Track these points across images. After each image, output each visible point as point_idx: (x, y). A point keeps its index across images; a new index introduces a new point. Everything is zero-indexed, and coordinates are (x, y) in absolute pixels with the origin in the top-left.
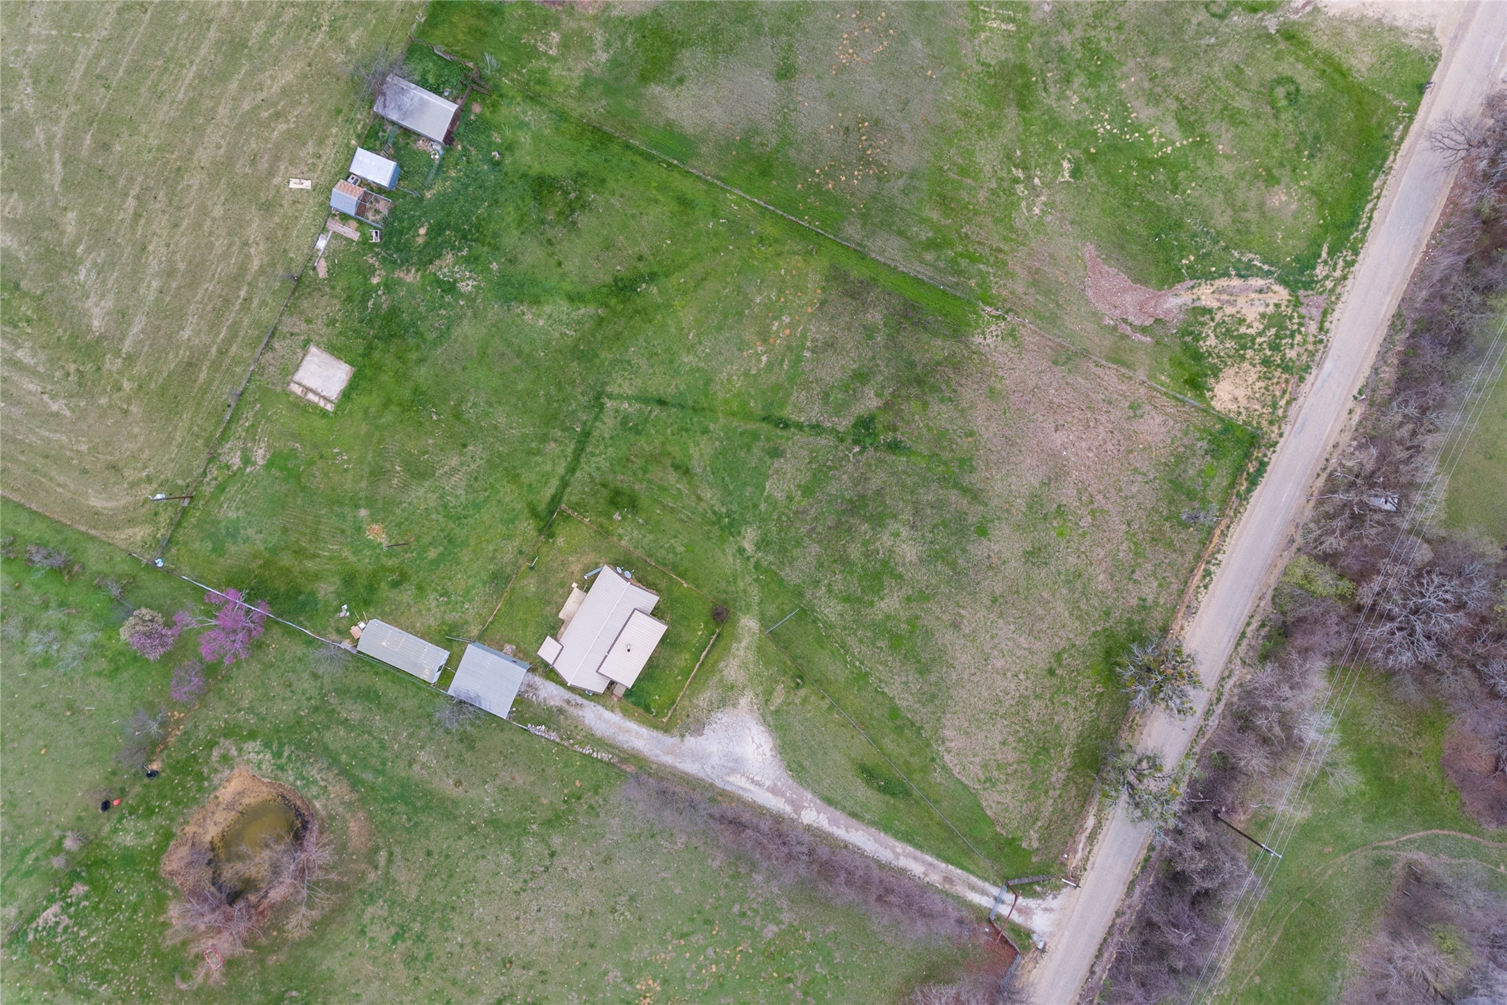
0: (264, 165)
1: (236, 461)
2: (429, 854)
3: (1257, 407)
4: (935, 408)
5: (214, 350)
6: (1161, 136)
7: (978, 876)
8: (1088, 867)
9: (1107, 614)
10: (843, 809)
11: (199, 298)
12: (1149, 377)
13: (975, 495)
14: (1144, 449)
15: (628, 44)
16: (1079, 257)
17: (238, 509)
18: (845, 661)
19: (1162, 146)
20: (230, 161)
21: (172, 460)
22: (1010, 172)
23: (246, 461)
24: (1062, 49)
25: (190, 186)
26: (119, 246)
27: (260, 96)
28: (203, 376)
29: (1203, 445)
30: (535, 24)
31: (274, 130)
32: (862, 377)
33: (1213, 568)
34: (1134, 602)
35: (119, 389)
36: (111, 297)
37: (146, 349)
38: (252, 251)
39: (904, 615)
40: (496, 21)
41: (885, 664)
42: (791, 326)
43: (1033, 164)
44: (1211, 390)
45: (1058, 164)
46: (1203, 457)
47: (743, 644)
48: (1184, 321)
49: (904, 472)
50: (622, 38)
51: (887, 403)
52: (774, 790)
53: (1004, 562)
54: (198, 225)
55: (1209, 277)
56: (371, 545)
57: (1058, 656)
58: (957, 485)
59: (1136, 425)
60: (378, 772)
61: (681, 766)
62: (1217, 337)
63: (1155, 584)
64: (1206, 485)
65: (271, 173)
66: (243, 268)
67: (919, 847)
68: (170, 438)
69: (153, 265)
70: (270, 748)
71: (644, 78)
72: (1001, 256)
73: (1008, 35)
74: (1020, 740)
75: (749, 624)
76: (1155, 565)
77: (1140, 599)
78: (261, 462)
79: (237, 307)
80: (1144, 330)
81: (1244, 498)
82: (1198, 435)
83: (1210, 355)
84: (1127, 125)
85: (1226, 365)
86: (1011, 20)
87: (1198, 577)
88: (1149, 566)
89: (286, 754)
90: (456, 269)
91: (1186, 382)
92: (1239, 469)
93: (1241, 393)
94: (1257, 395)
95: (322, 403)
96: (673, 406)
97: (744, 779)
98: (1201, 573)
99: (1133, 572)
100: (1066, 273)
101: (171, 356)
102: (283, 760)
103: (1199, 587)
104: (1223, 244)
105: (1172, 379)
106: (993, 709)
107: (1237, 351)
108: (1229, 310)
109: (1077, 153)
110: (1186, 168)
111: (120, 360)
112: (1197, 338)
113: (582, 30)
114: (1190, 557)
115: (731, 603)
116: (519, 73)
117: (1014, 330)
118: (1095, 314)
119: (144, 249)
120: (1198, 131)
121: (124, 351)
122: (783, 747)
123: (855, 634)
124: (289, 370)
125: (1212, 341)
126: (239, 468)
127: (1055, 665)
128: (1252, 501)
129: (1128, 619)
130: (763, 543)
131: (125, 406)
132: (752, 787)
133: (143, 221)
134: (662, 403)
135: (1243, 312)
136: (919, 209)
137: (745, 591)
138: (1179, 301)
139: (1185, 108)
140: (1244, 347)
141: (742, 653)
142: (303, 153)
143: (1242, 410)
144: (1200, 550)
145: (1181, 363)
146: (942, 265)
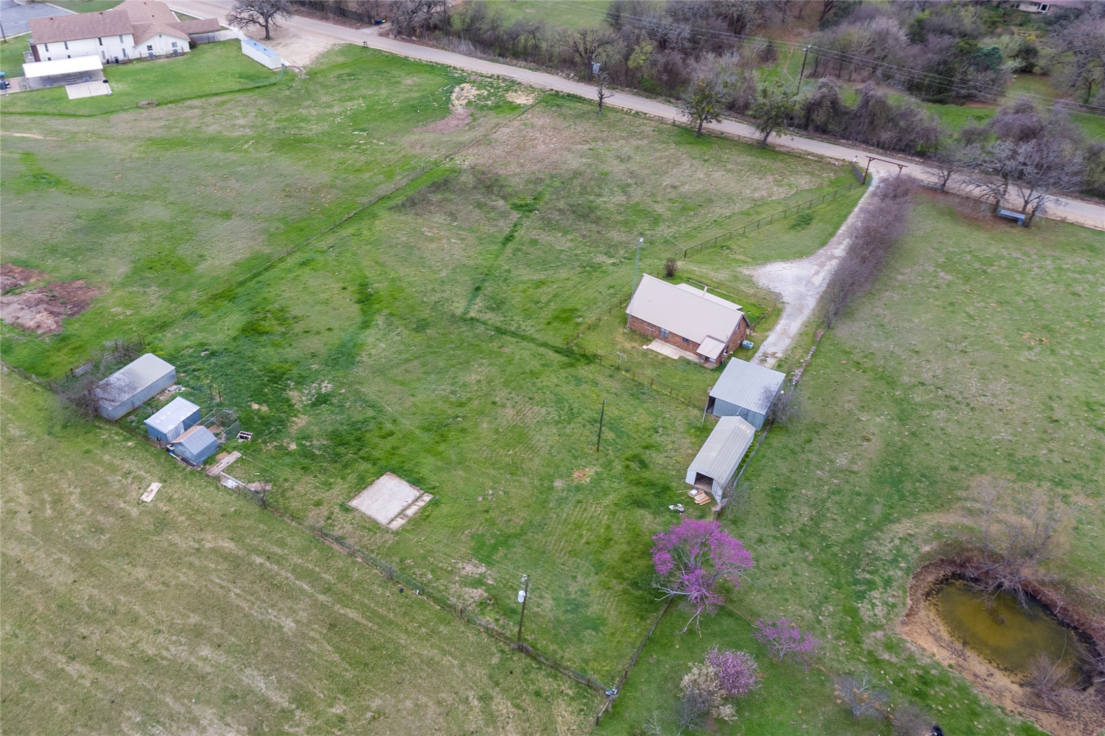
0: (107, 521)
1: (478, 593)
2: (954, 469)
5: (321, 598)
11: (245, 605)
12: (507, 119)
13: (578, 174)
17: (541, 597)
20: (83, 553)
21: (462, 666)
23: (478, 582)
25: (91, 597)
26: (128, 691)
28: (352, 614)
29: (554, 108)
30: (95, 318)
32: (481, 206)
35: (342, 720)
36: (197, 710)
37: (293, 676)
38: (208, 545)
42: (430, 228)
44: (520, 104)
46: (561, 108)
47: (696, 269)
48: (473, 109)
49: (557, 196)
50: (144, 278)
54: (148, 596)
55: (449, 100)
56: (597, 481)
58: (570, 179)
59: (538, 125)
60: (870, 500)
61: (811, 306)
64: (580, 109)
65: (121, 517)
66: (225, 556)
68: (430, 662)
69: (178, 651)
70: (864, 592)
71: (187, 271)
78: (482, 569)
79: (276, 567)
80: (475, 120)
82: (547, 109)
83: (498, 103)
85: (505, 100)
88: (632, 128)
89: (868, 576)
91: (513, 110)
95: (421, 504)
96: (482, 284)
97: (816, 278)
100: (429, 137)
101: (313, 647)
102: (877, 579)
104: (430, 95)
109: (350, 128)
111: (298, 713)
112: (486, 106)
113: (121, 297)
114: (626, 116)
116: (135, 331)
119: (148, 660)
121: (286, 705)
122: (784, 258)
124: (372, 526)
126: (486, 591)
130: (608, 254)
131: (369, 715)
132: (821, 275)
133: (108, 657)
134: (478, 289)
138: (460, 109)
142: (116, 486)
144: (622, 113)
145: (501, 111)
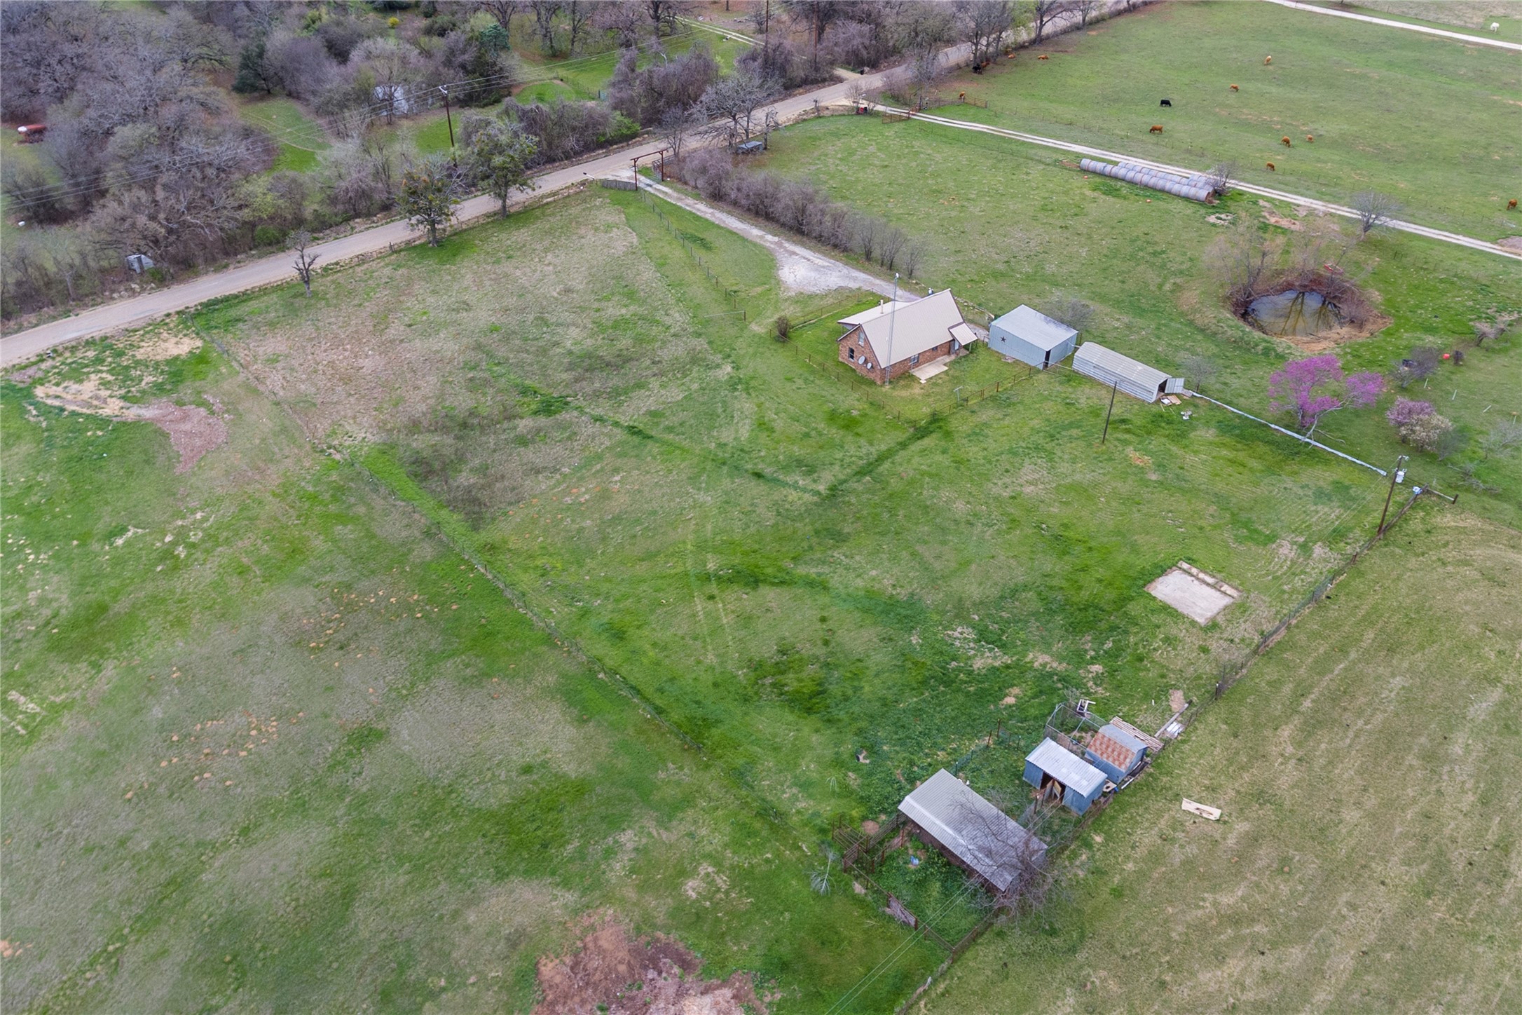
0: (1266, 854)
1: (1319, 550)
3: (165, 335)
11: (1381, 717)
12: (237, 374)
13: (480, 348)
15: (576, 843)
16: (200, 467)
17: (1316, 512)
18: (683, 295)
20: (1330, 880)
21: (1410, 571)
22: (189, 556)
23: (1304, 548)
25: (1404, 864)
27: (1269, 961)
29: (241, 326)
30: (718, 920)
31: (1243, 899)
32: (522, 441)
34: (404, 270)
38: (1290, 750)
39: (610, 304)
40: (785, 950)
41: (649, 287)
42: (566, 494)
43: (156, 553)
44: (190, 353)
45: (128, 544)
46: (250, 321)
47: (772, 320)
48: (155, 399)
50: (581, 854)
51: (509, 420)
52: (794, 254)
54: (1388, 806)
55: (91, 418)
56: (1147, 452)
57: (496, 262)
58: (492, 357)
59: (286, 351)
61: (869, 278)
62: (141, 381)
64: (269, 306)
65: (1253, 840)
66: (1307, 733)
71: (580, 789)
75: (759, 330)
77: (397, 271)
78: (1284, 543)
79: (1316, 691)
80: (204, 403)
82: (238, 333)
83: (162, 373)
85: (158, 363)
88: (371, 282)
90: (972, 652)
91: (207, 363)
92: (228, 307)
93: (167, 344)
94: (155, 340)
95: (1195, 571)
96: (746, 471)
97: (816, 262)
100: (229, 459)
104: (46, 434)
105: (217, 368)
107: (135, 368)
108: (104, 392)
109: (95, 547)
112: (158, 385)
113: (641, 888)
115: (769, 343)
116: (778, 855)
118: (235, 424)
119: (1483, 801)
122: (771, 268)
123: (664, 303)
124: (1238, 610)
125: (149, 379)
126: (1314, 544)
127: (504, 259)
130: (711, 367)
132: (812, 258)
134: (758, 475)
135: (93, 389)
137: (749, 346)
138: (143, 412)
140: (125, 368)
141: (776, 316)
142: (1192, 850)
143: (180, 336)
145: (197, 374)
146: (352, 500)
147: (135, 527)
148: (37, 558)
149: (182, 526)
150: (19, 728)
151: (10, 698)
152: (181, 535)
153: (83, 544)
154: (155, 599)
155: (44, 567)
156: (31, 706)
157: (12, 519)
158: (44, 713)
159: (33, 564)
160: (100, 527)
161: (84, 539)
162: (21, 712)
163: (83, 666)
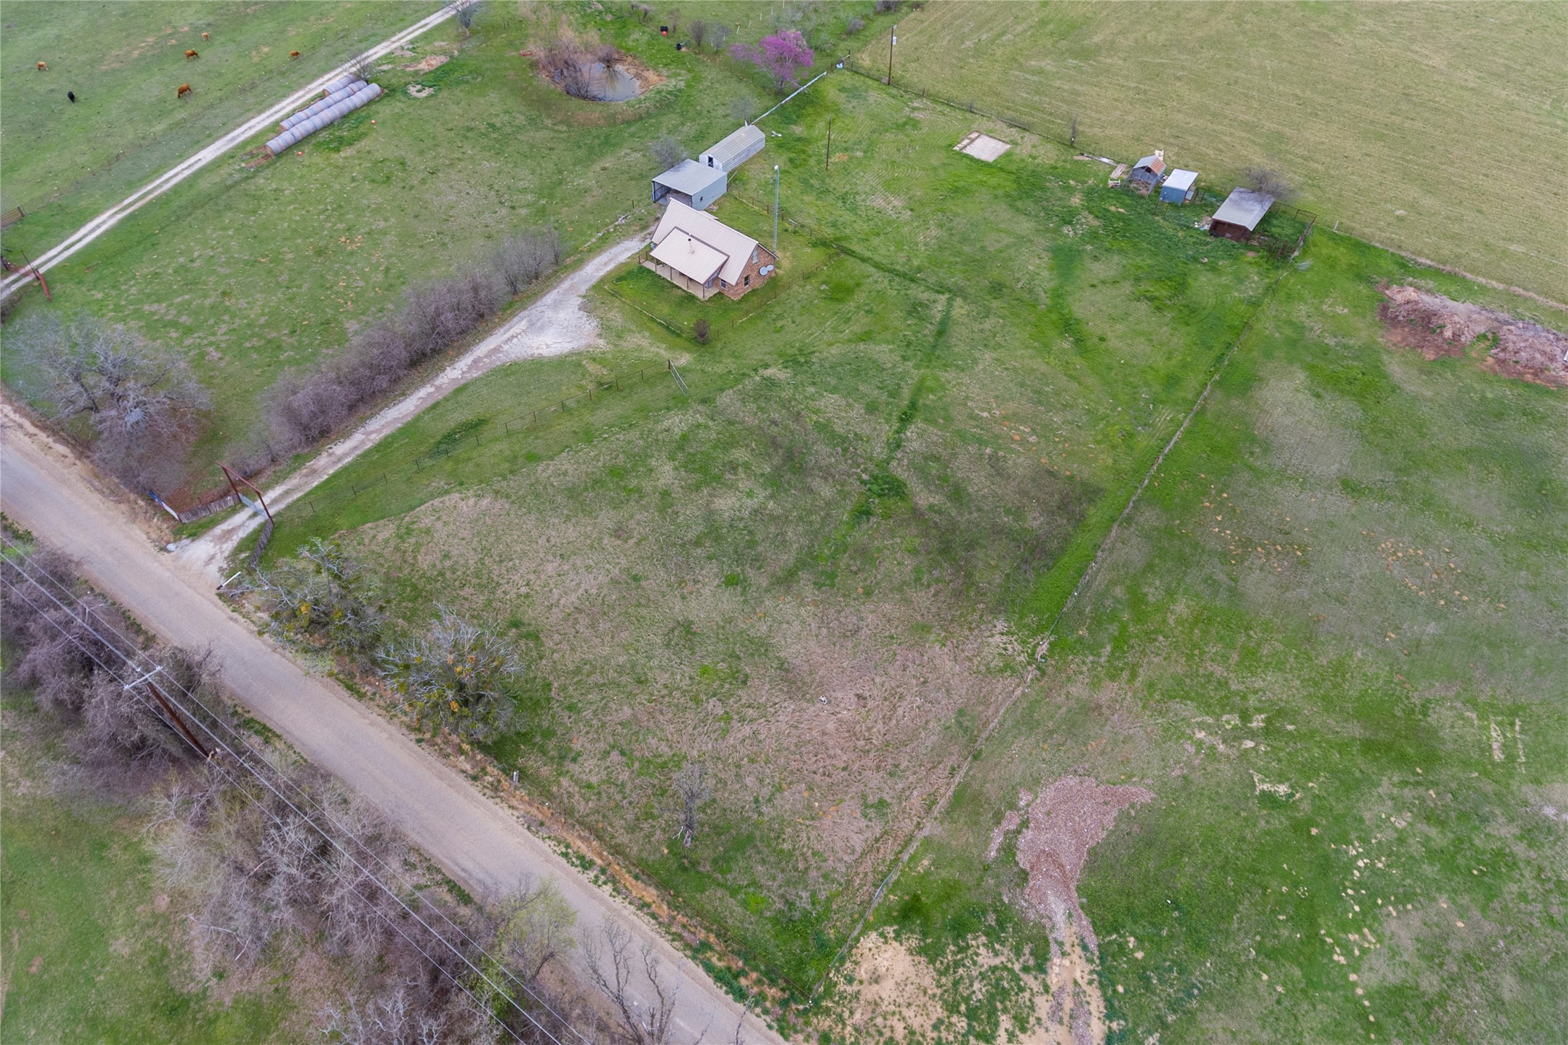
1: (916, 105)
3: (857, 1016)
4: (909, 563)
6: (1363, 950)
7: (298, 500)
8: (235, 615)
9: (571, 708)
10: (446, 399)
12: (928, 841)
13: (786, 581)
14: (810, 807)
15: (1351, 361)
16: (1130, 777)
17: (875, 101)
18: (613, 426)
19: (1347, 949)
22: (1259, 711)
23: (915, 109)
24: (1484, 820)
29: (803, 899)
33: (592, 874)
34: (576, 746)
39: (647, 486)
41: (596, 458)
42: (1024, 442)
43: (1275, 744)
44: (897, 937)
45: (1281, 779)
46: (782, 896)
47: (662, 352)
48: (1024, 920)
49: (828, 515)
50: (1356, 358)
51: (922, 515)
52: (497, 350)
53: (683, 598)
55: (1105, 979)
56: (830, 154)
57: (535, 636)
58: (801, 564)
59: (851, 806)
61: (555, 291)
62: (994, 969)
63: (594, 780)
64: (733, 892)
67: (365, 455)
71: (1311, 368)
72: (1125, 675)
73: (1486, 749)
74: (441, 574)
75: (684, 359)
76: (623, 785)
77: (579, 754)
80: (1009, 849)
81: (698, 951)
82: (822, 896)
83: (961, 950)
84: (1373, 895)
85: (941, 973)
86: (1511, 758)
87: (584, 848)
88: (624, 776)
90: (1085, 226)
91: (916, 898)
92: (748, 951)
93: (887, 990)
94: (879, 1021)
95: (961, 145)
97: (518, 331)
98: (590, 855)
99: (623, 753)
100: (1103, 753)
103: (567, 846)
104: (1171, 1018)
105: (922, 877)
106: (494, 552)
107: (967, 1000)
108: (1043, 1005)
109: (1306, 806)
110: (1310, 982)
112: (994, 935)
113: (1357, 330)
114: (623, 838)
115: (710, 350)
116: (1297, 284)
117: (1013, 671)
118: (1037, 781)
120: (1388, 1023)
122: (537, 363)
123: (641, 438)
124: (992, 134)
125: (986, 959)
126: (910, 106)
127: (524, 630)
128: (691, 964)
129: (554, 733)
130: (771, 383)
132: (508, 335)
135: (1040, 1032)
136: (1186, 592)
137: (721, 362)
138: (1060, 918)
139: (1429, 1006)
140: (971, 1015)
141: (653, 349)
143: (855, 987)
144: (626, 857)
145: (948, 897)
146: (1108, 602)
147: (1254, 786)
148: (1358, 856)
149: (1224, 742)
150: (1517, 728)
151: (1502, 757)
152: (1233, 737)
153: (1311, 822)
154: (1328, 704)
155: (1364, 841)
156: (1494, 734)
157: (1329, 935)
158: (1492, 717)
159: (1367, 854)
160: (1279, 822)
161: (1301, 827)
162: (1505, 737)
163: (1432, 719)
